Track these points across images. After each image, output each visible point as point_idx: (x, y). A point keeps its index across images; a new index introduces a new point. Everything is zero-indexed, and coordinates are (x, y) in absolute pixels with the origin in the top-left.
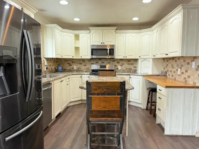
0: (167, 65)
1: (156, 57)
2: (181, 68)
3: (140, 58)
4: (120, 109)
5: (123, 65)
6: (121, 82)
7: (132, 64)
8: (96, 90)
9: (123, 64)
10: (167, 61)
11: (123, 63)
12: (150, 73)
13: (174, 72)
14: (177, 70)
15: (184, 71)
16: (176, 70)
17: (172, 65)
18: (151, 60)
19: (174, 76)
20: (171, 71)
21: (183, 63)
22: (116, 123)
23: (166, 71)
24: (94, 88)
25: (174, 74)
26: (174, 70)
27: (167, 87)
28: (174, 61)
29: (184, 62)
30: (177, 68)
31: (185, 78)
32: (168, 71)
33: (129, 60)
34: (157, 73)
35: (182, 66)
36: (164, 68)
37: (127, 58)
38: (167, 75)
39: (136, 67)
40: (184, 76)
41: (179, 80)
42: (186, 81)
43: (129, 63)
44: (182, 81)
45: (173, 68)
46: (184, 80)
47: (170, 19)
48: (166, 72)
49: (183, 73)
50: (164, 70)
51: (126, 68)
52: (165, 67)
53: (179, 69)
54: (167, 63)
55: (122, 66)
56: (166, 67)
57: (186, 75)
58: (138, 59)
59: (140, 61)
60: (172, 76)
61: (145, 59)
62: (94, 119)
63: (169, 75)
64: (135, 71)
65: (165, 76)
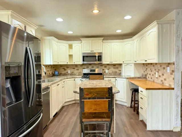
0: (147, 69)
1: (137, 62)
2: (158, 72)
3: (124, 63)
4: (109, 111)
5: (110, 69)
6: (109, 88)
7: (117, 68)
8: (87, 95)
9: (110, 68)
10: (147, 66)
11: (110, 67)
12: (133, 76)
13: (153, 75)
14: (155, 73)
15: (161, 75)
16: (154, 74)
17: (151, 69)
18: (133, 65)
19: (153, 79)
20: (150, 74)
21: (160, 68)
22: (105, 123)
23: (146, 74)
24: (86, 93)
25: (152, 77)
26: (152, 73)
27: (147, 89)
28: (152, 65)
29: (160, 67)
30: (155, 72)
31: (162, 81)
32: (147, 74)
33: (114, 65)
34: (138, 75)
35: (159, 70)
36: (144, 72)
37: (112, 63)
38: (147, 77)
39: (120, 71)
41: (157, 82)
42: (163, 83)
43: (115, 67)
44: (160, 83)
45: (151, 71)
46: (162, 82)
47: (147, 31)
48: (146, 75)
49: (160, 76)
50: (144, 73)
51: (113, 72)
52: (145, 70)
53: (157, 73)
54: (147, 67)
55: (108, 70)
56: (146, 71)
57: (162, 78)
58: (122, 64)
59: (123, 65)
60: (151, 78)
61: (128, 64)
62: (86, 120)
63: (149, 77)
64: (120, 74)
65: (145, 78)
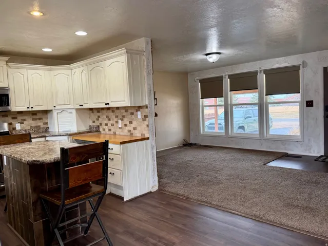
0: (99, 117)
2: (122, 120)
3: (56, 108)
4: (103, 176)
5: (24, 122)
6: (103, 143)
7: (40, 119)
8: (74, 158)
9: (25, 120)
10: (99, 112)
11: (24, 117)
12: (74, 129)
13: (112, 125)
14: (117, 122)
15: (128, 123)
16: (114, 123)
17: (107, 117)
18: (74, 111)
19: (113, 130)
20: (106, 125)
21: (125, 114)
23: (99, 124)
24: (73, 156)
25: (112, 128)
26: (111, 122)
27: (122, 143)
28: (111, 111)
29: (126, 112)
30: (116, 120)
31: (129, 131)
32: (101, 124)
33: (34, 113)
34: (84, 128)
35: (123, 117)
36: (94, 122)
37: (33, 109)
38: (101, 130)
39: (47, 123)
40: (127, 128)
41: (121, 134)
42: (131, 134)
43: (35, 117)
44: (126, 134)
45: (109, 120)
46: (129, 133)
48: (99, 126)
49: (126, 125)
50: (94, 124)
51: (31, 127)
52: (95, 120)
53: (120, 122)
54: (98, 114)
55: (21, 123)
56: (98, 120)
57: (130, 127)
58: (52, 110)
59: (55, 113)
60: (110, 130)
61: (63, 110)
62: (71, 200)
63: (104, 130)
64: (47, 130)
65: (98, 131)
